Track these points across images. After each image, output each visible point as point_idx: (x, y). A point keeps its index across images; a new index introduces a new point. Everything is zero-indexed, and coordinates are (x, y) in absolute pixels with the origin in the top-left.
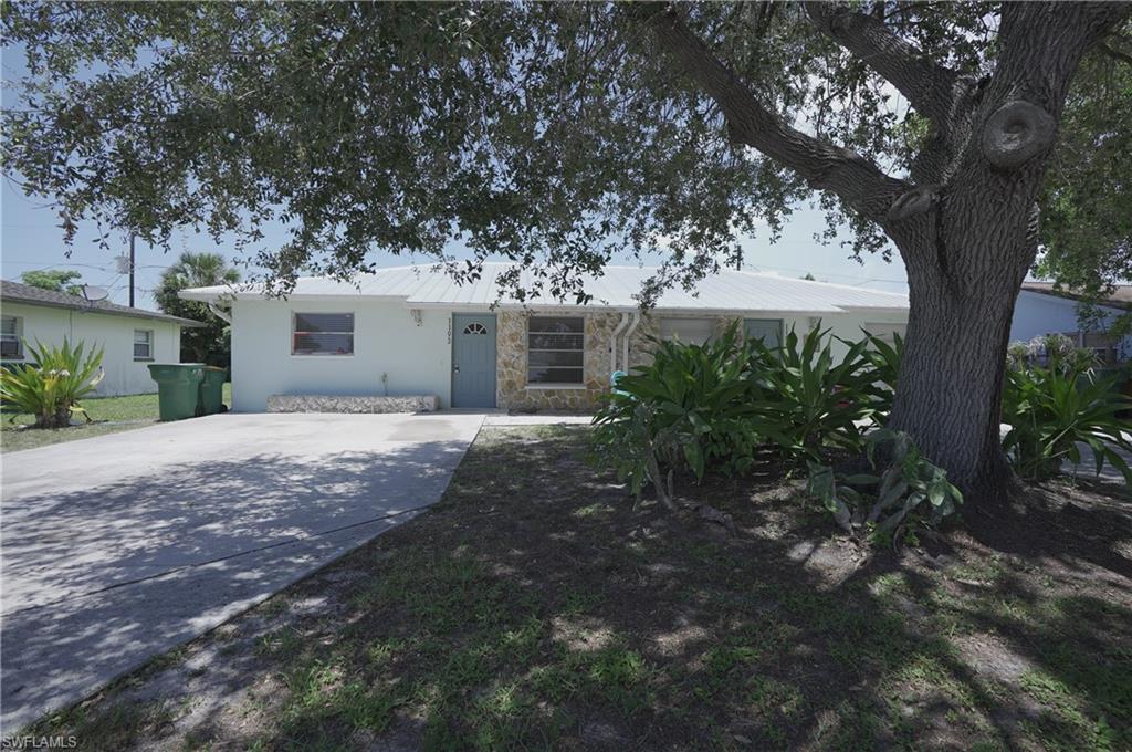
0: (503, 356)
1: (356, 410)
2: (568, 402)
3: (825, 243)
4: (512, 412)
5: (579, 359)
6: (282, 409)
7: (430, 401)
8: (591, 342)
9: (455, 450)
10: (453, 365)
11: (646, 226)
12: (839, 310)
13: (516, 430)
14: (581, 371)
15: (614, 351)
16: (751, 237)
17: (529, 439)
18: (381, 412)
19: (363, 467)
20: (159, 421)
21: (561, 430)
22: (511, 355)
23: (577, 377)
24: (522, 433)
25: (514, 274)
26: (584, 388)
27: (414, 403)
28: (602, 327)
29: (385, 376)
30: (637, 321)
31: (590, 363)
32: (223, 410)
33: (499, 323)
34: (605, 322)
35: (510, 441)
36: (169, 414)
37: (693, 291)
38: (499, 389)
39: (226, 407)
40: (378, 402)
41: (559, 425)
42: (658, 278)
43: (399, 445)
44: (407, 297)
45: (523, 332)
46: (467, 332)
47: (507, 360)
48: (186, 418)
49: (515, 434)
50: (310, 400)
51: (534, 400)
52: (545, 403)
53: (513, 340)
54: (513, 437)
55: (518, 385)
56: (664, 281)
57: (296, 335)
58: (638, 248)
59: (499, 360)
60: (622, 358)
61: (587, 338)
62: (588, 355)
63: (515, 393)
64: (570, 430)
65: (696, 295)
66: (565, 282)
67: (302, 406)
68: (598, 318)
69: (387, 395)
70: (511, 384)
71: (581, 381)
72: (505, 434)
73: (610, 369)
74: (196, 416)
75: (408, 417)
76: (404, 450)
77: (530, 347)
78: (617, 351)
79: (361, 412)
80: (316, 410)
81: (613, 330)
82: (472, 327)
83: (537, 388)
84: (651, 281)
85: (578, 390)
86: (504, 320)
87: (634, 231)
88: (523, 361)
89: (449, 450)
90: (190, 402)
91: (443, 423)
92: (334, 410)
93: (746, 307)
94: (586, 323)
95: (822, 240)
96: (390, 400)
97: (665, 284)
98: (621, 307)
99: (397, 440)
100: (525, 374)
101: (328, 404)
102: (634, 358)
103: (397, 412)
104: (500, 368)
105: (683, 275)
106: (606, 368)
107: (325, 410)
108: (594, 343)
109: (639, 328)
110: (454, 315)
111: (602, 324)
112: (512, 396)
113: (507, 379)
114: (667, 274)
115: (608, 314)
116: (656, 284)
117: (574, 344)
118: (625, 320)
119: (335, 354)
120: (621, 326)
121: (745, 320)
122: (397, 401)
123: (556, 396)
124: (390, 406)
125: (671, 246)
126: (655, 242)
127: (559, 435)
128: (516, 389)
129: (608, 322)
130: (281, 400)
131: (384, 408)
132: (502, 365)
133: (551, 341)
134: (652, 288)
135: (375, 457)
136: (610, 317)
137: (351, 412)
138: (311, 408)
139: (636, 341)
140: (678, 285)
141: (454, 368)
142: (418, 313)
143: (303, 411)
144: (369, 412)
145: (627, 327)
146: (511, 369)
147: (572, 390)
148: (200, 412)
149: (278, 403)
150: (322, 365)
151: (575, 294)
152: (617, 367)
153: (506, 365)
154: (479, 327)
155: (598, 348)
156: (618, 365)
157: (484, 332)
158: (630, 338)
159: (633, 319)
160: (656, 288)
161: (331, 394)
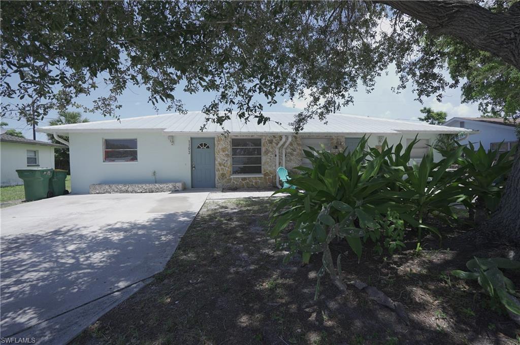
0: (218, 160)
1: (139, 191)
2: (254, 184)
3: (398, 93)
4: (224, 190)
5: (259, 161)
6: (98, 192)
7: (179, 185)
8: (265, 152)
9: (185, 218)
10: (192, 166)
11: (298, 83)
12: (396, 132)
13: (225, 202)
14: (261, 166)
15: (277, 156)
16: (354, 91)
17: (232, 209)
18: (152, 192)
19: (122, 235)
20: (25, 202)
21: (250, 202)
22: (223, 159)
23: (258, 170)
24: (229, 205)
25: (215, 106)
26: (263, 176)
27: (171, 187)
28: (271, 143)
29: (155, 172)
30: (290, 140)
31: (265, 163)
32: (66, 193)
33: (216, 143)
34: (272, 141)
35: (221, 210)
36: (31, 197)
37: (324, 121)
38: (217, 178)
39: (68, 191)
40: (151, 187)
41: (249, 198)
42: (305, 113)
43: (153, 216)
44: (164, 129)
45: (229, 147)
46: (199, 147)
47: (221, 161)
48: (41, 199)
49: (224, 205)
50: (113, 187)
51: (236, 183)
52: (242, 184)
53: (224, 151)
54: (223, 207)
55: (227, 175)
56: (308, 115)
57: (105, 151)
58: (292, 95)
59: (216, 162)
60: (282, 160)
61: (263, 149)
62: (264, 159)
63: (225, 180)
64: (255, 201)
65: (326, 123)
66: (249, 107)
67: (109, 190)
68: (269, 139)
69: (156, 183)
70: (223, 175)
71: (260, 172)
72: (219, 205)
73: (275, 166)
74: (48, 198)
75: (166, 195)
76: (154, 220)
77: (233, 155)
78: (279, 156)
79: (141, 192)
80: (117, 192)
81: (277, 145)
82: (201, 145)
83: (238, 176)
84: (300, 115)
85: (258, 177)
86: (219, 141)
87: (290, 85)
88: (229, 163)
89: (182, 219)
90: (44, 190)
91: (185, 199)
92: (127, 192)
93: (347, 131)
94: (263, 141)
95: (396, 91)
96: (157, 185)
97: (309, 117)
98: (281, 133)
99: (154, 212)
100: (230, 169)
101: (123, 188)
102: (288, 159)
103: (161, 192)
104: (217, 166)
105: (319, 111)
106: (273, 165)
107: (121, 192)
108: (267, 152)
109: (291, 144)
110: (192, 139)
111: (271, 142)
112: (224, 181)
113: (221, 172)
114: (310, 111)
115: (274, 136)
116: (303, 116)
117: (256, 153)
118: (284, 139)
119: (127, 161)
120: (281, 143)
121: (346, 138)
122: (161, 186)
123: (248, 181)
124: (158, 188)
125: (311, 95)
126: (302, 93)
127: (249, 206)
128: (226, 178)
129: (274, 140)
130: (97, 187)
131: (154, 190)
132: (218, 165)
133: (245, 152)
134: (301, 119)
135: (135, 226)
136: (275, 138)
137: (136, 192)
138: (114, 191)
139: (289, 150)
140: (316, 117)
141: (192, 167)
142: (172, 138)
143: (110, 193)
144: (147, 192)
145: (285, 143)
146: (223, 167)
147: (255, 177)
148: (51, 195)
149: (95, 189)
150: (121, 167)
151: (256, 117)
152: (279, 165)
153: (220, 165)
154: (205, 145)
155: (269, 155)
156: (280, 163)
157: (208, 147)
158: (286, 149)
159: (288, 139)
160: (303, 119)
161: (125, 183)
